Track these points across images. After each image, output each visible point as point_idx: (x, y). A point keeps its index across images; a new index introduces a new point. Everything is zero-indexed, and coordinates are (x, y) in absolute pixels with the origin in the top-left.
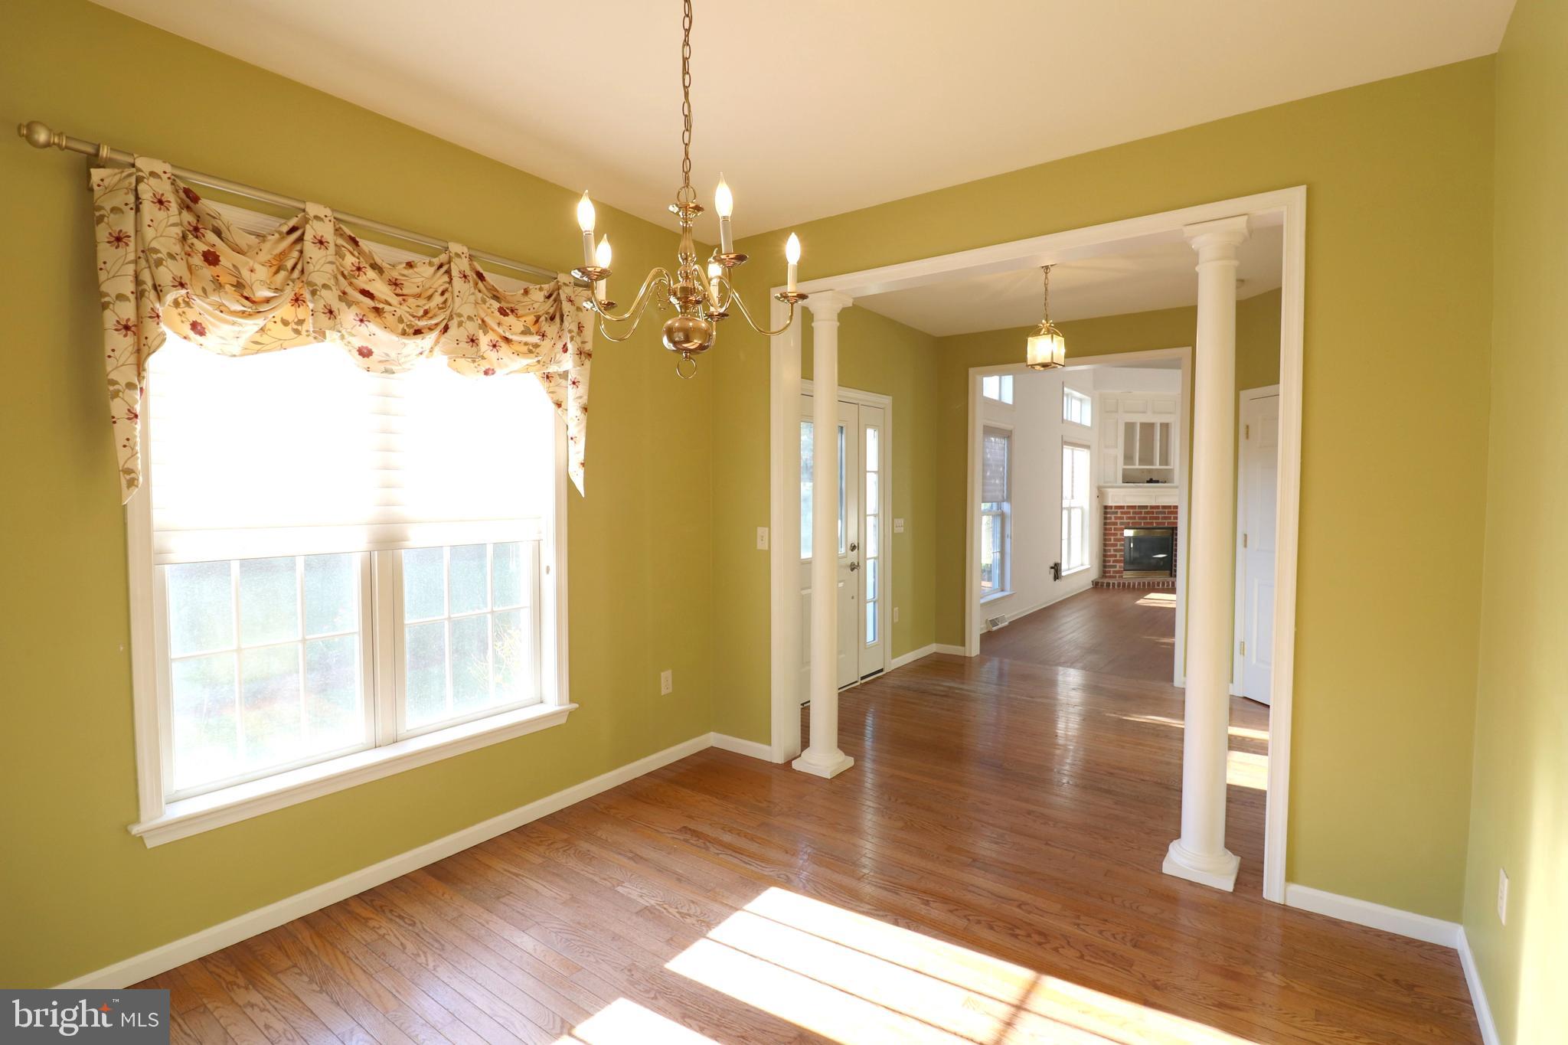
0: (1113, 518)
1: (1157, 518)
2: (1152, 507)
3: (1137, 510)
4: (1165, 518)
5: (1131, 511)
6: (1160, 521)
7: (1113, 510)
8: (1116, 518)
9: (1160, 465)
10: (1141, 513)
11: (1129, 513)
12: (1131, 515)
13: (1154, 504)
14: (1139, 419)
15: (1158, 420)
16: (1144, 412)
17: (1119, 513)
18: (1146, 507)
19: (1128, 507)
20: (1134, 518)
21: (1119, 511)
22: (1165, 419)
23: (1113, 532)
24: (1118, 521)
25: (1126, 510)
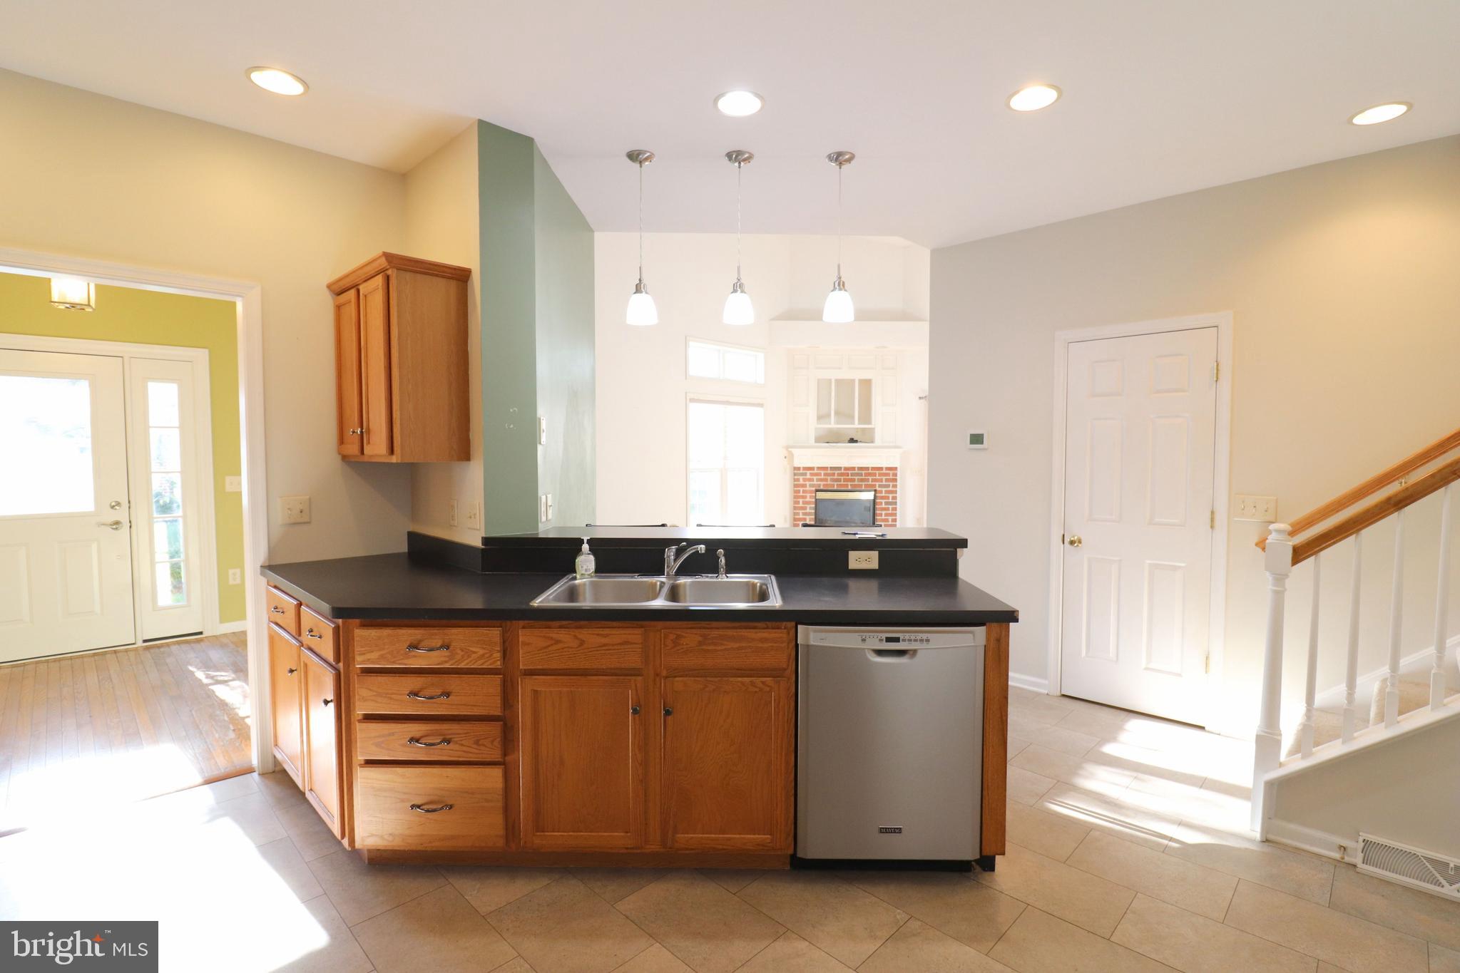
0: (801, 480)
1: (853, 480)
2: (846, 469)
3: (829, 472)
4: (862, 480)
5: (822, 472)
6: (856, 483)
7: (801, 472)
8: (804, 480)
9: (859, 424)
10: (834, 474)
11: (820, 474)
12: (822, 477)
13: (847, 465)
14: (834, 375)
15: (858, 375)
16: (840, 368)
17: (808, 474)
18: (840, 468)
19: (819, 468)
20: (826, 480)
21: (808, 472)
22: (865, 375)
23: (801, 494)
24: (808, 483)
25: (816, 471)
